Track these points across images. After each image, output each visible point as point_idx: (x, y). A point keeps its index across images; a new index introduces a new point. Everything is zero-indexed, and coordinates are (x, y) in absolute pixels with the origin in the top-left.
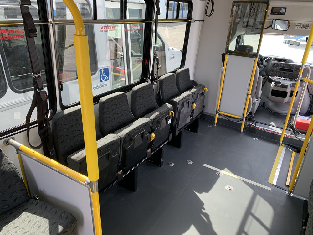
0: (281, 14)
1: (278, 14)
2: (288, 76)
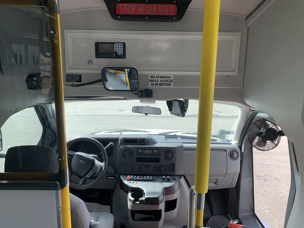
0: (117, 56)
1: (112, 58)
2: (154, 171)
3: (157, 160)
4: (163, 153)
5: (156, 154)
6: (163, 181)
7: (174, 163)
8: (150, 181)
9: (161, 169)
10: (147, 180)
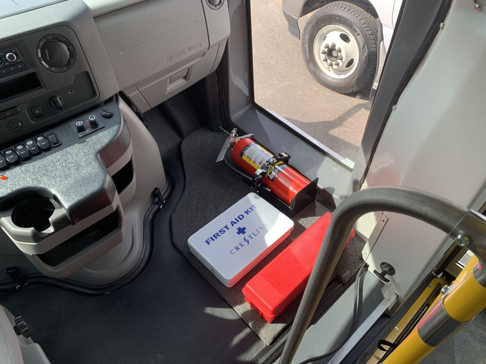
2: (37, 117)
3: (31, 82)
4: (39, 51)
5: (15, 64)
6: (80, 135)
7: (87, 73)
8: (44, 153)
9: (56, 103)
10: (34, 153)
